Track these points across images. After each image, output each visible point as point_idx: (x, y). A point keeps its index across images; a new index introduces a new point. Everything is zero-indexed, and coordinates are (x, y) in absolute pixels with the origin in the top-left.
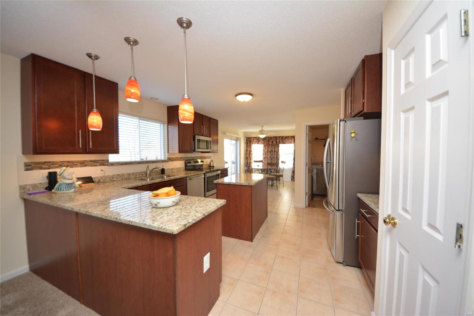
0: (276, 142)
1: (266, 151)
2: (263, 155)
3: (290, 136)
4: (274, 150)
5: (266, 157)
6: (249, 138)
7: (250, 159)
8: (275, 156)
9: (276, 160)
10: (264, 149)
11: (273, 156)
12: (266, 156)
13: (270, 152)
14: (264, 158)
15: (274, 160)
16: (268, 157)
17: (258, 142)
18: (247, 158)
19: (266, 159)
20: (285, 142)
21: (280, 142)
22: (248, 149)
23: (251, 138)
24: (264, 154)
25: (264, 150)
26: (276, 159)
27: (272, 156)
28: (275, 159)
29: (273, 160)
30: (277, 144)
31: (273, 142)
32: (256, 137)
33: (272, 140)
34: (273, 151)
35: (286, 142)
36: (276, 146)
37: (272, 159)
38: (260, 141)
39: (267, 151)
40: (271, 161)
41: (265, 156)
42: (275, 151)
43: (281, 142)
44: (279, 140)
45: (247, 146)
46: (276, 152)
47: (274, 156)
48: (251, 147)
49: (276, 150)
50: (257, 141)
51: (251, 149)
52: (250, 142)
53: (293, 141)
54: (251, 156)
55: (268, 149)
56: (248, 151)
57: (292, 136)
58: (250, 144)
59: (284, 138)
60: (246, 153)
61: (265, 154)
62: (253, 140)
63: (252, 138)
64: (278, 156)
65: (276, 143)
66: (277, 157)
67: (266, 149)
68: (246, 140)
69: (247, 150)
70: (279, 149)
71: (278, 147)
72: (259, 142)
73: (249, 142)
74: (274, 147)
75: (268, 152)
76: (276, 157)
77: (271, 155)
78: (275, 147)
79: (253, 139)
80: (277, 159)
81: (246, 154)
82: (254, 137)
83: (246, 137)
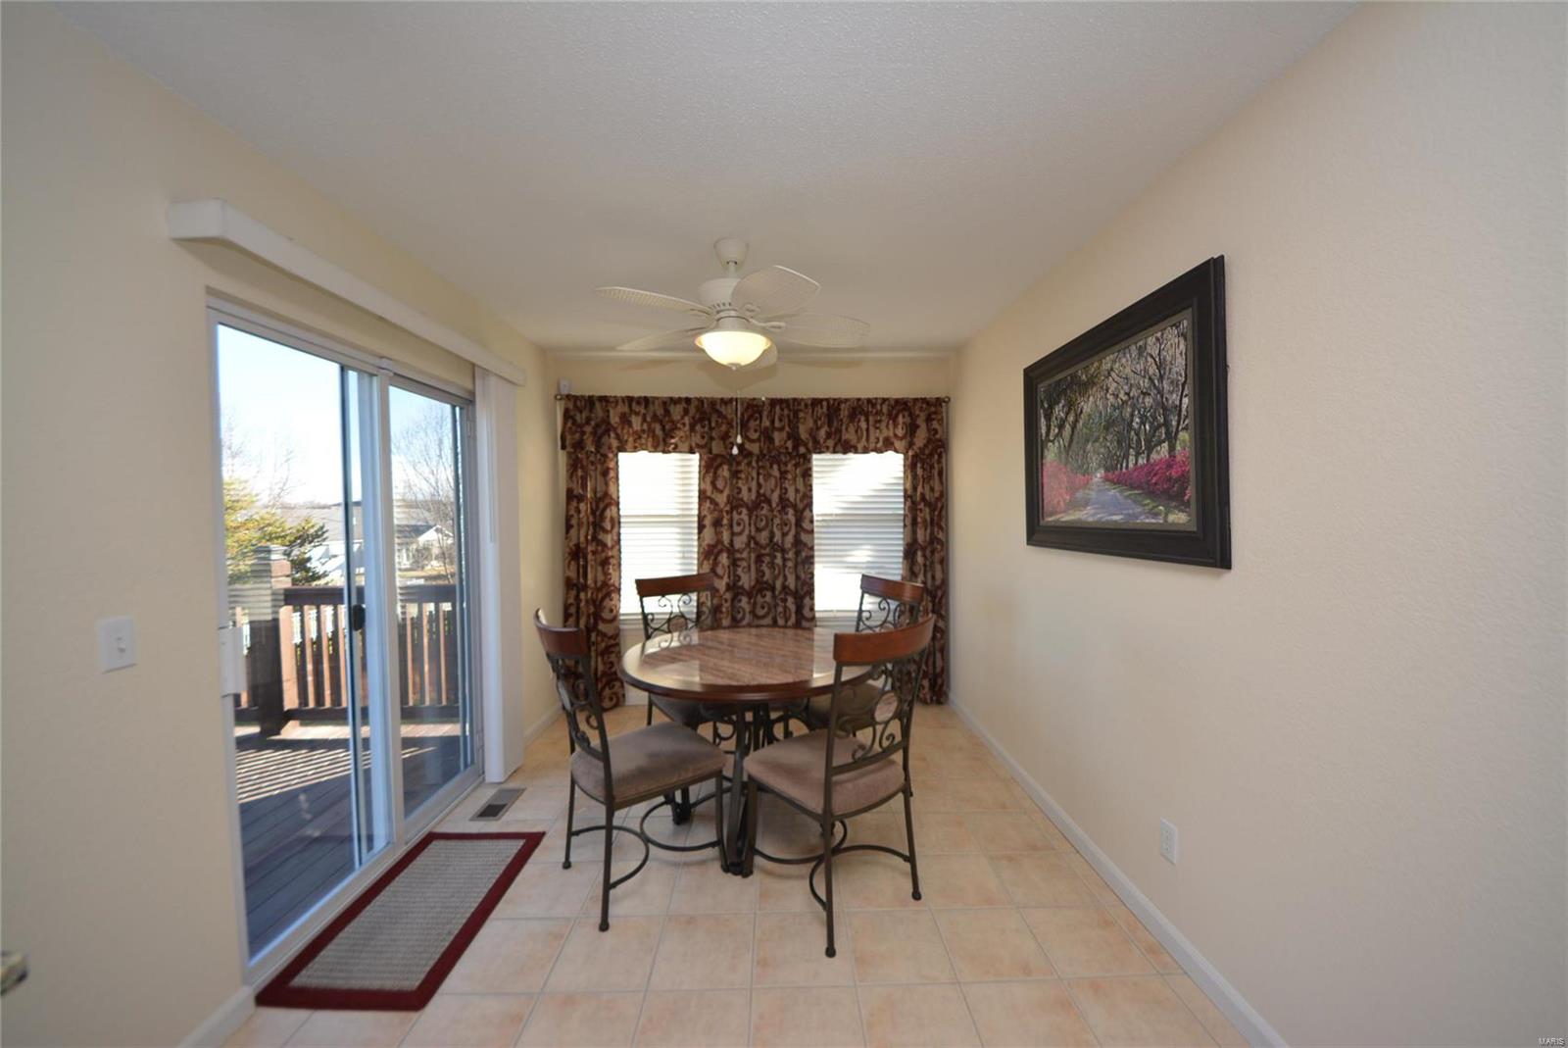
0: (794, 436)
1: (721, 499)
2: (701, 528)
3: (884, 400)
4: (775, 498)
5: (719, 541)
6: (590, 401)
7: (605, 563)
8: (784, 535)
9: (790, 564)
10: (709, 488)
11: (772, 535)
12: (726, 537)
13: (754, 508)
14: (708, 553)
15: (779, 561)
16: (740, 542)
17: (659, 432)
18: (576, 554)
19: (724, 559)
20: (849, 435)
21: (816, 442)
22: (584, 487)
23: (604, 399)
24: (707, 522)
25: (703, 496)
26: (791, 555)
27: (763, 538)
28: (785, 560)
29: (772, 565)
30: (802, 450)
31: (771, 440)
32: (646, 401)
33: (766, 423)
34: (769, 502)
35: (859, 440)
36: (790, 467)
37: (767, 559)
38: (675, 428)
39: (729, 501)
40: (760, 573)
41: (718, 534)
42: (784, 503)
43: (829, 436)
44: (810, 423)
45: (574, 465)
46: (794, 506)
47: (778, 538)
48: (605, 473)
49: (791, 495)
50: (657, 427)
51: (612, 489)
52: (603, 429)
53: (900, 432)
54: (609, 540)
55: (740, 490)
56: (580, 498)
57: (897, 401)
58: (598, 444)
59: (844, 413)
60: (568, 519)
61: (717, 523)
62: (625, 420)
63: (616, 400)
64: (804, 537)
65: (796, 447)
66: (798, 543)
67: (720, 484)
68: (567, 415)
69: (571, 496)
70: (810, 488)
71: (807, 474)
72: (668, 435)
73: (588, 429)
74: (775, 472)
75: (735, 504)
76: (790, 539)
77: (758, 530)
78: (783, 474)
79: (623, 408)
80: (797, 553)
81: (569, 527)
82: (630, 399)
83: (565, 392)
